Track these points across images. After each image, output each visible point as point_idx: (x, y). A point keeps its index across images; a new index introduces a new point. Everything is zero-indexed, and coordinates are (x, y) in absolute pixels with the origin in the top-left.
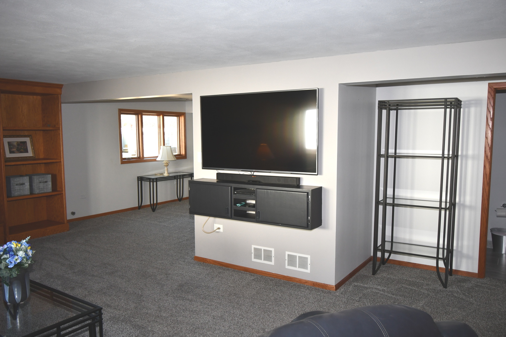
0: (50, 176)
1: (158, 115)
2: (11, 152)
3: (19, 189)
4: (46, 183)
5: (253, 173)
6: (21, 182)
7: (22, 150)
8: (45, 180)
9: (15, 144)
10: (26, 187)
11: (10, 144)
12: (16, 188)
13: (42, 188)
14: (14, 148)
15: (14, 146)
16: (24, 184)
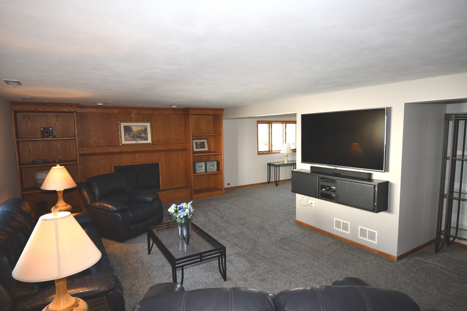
0: (216, 162)
1: (282, 123)
2: (197, 148)
3: (200, 169)
5: (336, 167)
6: (201, 165)
7: (202, 147)
8: (213, 165)
9: (199, 143)
10: (203, 168)
11: (196, 143)
12: (198, 168)
13: (211, 169)
14: (198, 146)
15: (198, 144)
16: (202, 166)
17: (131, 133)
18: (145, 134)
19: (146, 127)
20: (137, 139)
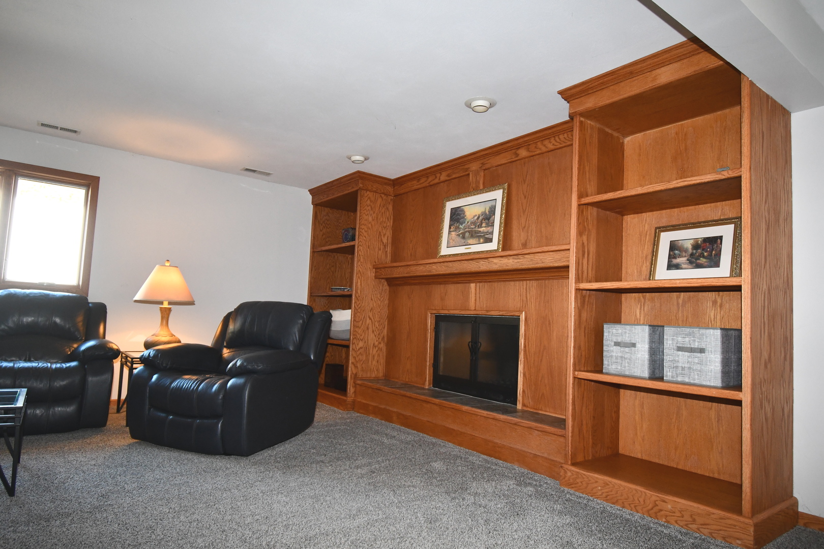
0: (719, 332)
2: (671, 266)
3: (622, 357)
4: (699, 355)
6: (626, 339)
8: (697, 344)
10: (639, 356)
11: (673, 246)
12: (613, 351)
13: (683, 369)
14: (680, 256)
15: (686, 251)
16: (634, 345)
17: (461, 226)
18: (488, 226)
19: (493, 203)
20: (471, 241)
